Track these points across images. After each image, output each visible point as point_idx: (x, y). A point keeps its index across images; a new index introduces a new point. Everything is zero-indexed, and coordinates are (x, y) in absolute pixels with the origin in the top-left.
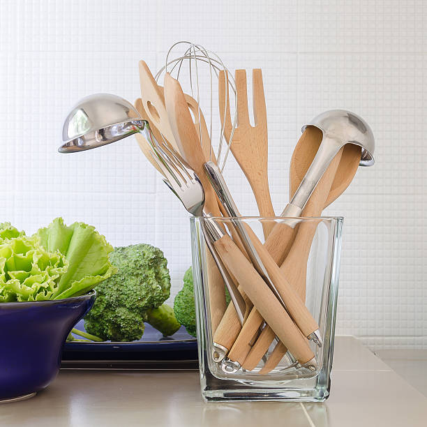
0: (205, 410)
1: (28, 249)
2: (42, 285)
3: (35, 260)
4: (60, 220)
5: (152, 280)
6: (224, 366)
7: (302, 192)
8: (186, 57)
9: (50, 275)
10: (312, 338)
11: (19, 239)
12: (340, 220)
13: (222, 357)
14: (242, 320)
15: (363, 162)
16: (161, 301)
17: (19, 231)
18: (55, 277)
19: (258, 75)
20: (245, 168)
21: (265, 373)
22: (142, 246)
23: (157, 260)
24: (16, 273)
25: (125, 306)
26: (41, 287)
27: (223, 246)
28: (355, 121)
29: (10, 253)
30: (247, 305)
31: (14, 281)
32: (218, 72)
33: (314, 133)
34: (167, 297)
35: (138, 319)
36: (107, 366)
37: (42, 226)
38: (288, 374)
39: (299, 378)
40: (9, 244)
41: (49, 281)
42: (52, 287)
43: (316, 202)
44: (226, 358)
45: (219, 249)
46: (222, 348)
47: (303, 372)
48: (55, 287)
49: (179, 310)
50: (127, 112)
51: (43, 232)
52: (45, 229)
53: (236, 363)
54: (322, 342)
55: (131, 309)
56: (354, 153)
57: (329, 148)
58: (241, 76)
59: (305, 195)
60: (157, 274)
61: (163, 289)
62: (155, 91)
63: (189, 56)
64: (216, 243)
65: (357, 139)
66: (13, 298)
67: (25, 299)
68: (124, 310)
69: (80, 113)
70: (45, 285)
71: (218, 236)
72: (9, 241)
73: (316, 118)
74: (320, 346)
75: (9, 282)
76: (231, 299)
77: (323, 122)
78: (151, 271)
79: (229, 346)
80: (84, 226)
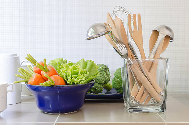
0: (129, 115)
1: (77, 69)
2: (82, 79)
3: (79, 72)
4: (83, 59)
5: (105, 75)
6: (134, 102)
7: (154, 50)
8: (118, 11)
9: (84, 76)
10: (160, 94)
11: (74, 66)
12: (168, 59)
13: (133, 100)
14: (139, 89)
15: (170, 40)
16: (108, 81)
17: (73, 63)
18: (85, 77)
19: (139, 15)
20: (137, 43)
21: (145, 104)
22: (101, 65)
23: (106, 69)
24: (74, 76)
25: (98, 83)
26: (82, 80)
27: (134, 67)
28: (168, 28)
29: (72, 70)
30: (140, 84)
31: (74, 78)
32: (128, 15)
33: (156, 33)
34: (109, 80)
35: (101, 87)
36: (94, 101)
37: (78, 61)
38: (152, 104)
39: (156, 105)
40: (71, 67)
41: (84, 78)
42: (85, 80)
43: (158, 53)
44: (134, 100)
45: (132, 68)
46: (133, 97)
47: (157, 104)
48: (86, 80)
49: (113, 84)
50: (105, 28)
51: (78, 63)
52: (79, 62)
53: (137, 101)
54: (163, 95)
55: (99, 84)
56: (168, 38)
57: (161, 37)
58: (134, 16)
59: (155, 51)
60: (106, 73)
61: (109, 78)
62: (112, 22)
63: (119, 10)
64: (132, 66)
65: (169, 34)
66: (74, 83)
67: (77, 83)
68: (97, 84)
69: (92, 29)
70: (83, 79)
71: (132, 64)
72: (71, 66)
73: (156, 28)
74: (163, 96)
75: (72, 79)
76: (135, 81)
77: (158, 29)
78: (105, 72)
79: (135, 96)
80: (91, 61)
